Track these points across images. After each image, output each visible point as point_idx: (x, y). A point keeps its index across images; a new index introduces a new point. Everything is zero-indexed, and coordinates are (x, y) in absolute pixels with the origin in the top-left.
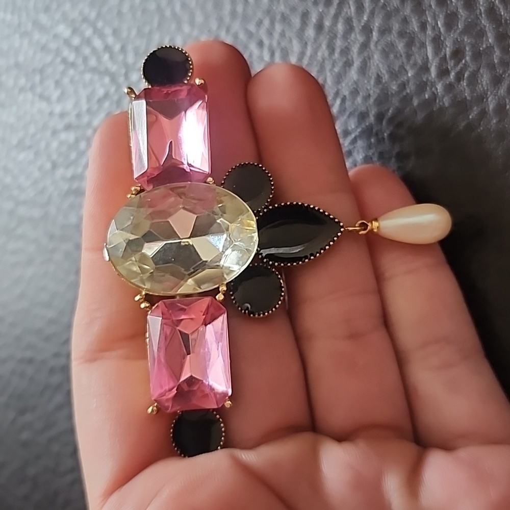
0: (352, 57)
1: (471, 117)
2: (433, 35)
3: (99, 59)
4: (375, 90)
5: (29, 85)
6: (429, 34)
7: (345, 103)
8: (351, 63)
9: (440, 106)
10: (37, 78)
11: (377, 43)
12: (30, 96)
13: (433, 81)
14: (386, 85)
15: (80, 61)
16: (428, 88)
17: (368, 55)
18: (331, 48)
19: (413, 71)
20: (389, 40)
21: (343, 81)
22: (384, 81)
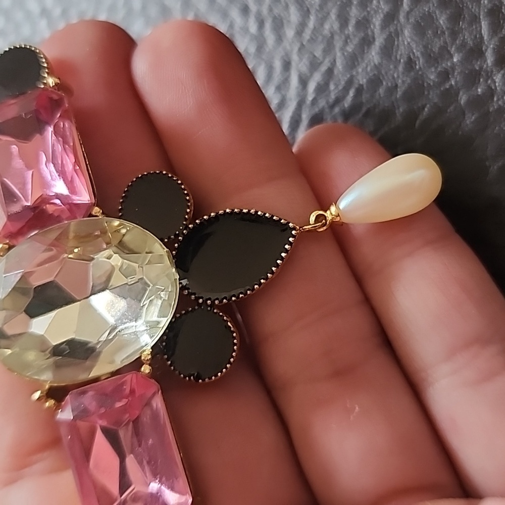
0: (373, 33)
2: (489, 6)
4: (404, 79)
6: (484, 3)
8: (371, 40)
9: (499, 105)
11: (408, 13)
13: (488, 69)
14: (420, 73)
16: (481, 80)
17: (396, 30)
18: (344, 21)
19: (461, 54)
20: (427, 10)
21: (359, 64)
22: (417, 67)
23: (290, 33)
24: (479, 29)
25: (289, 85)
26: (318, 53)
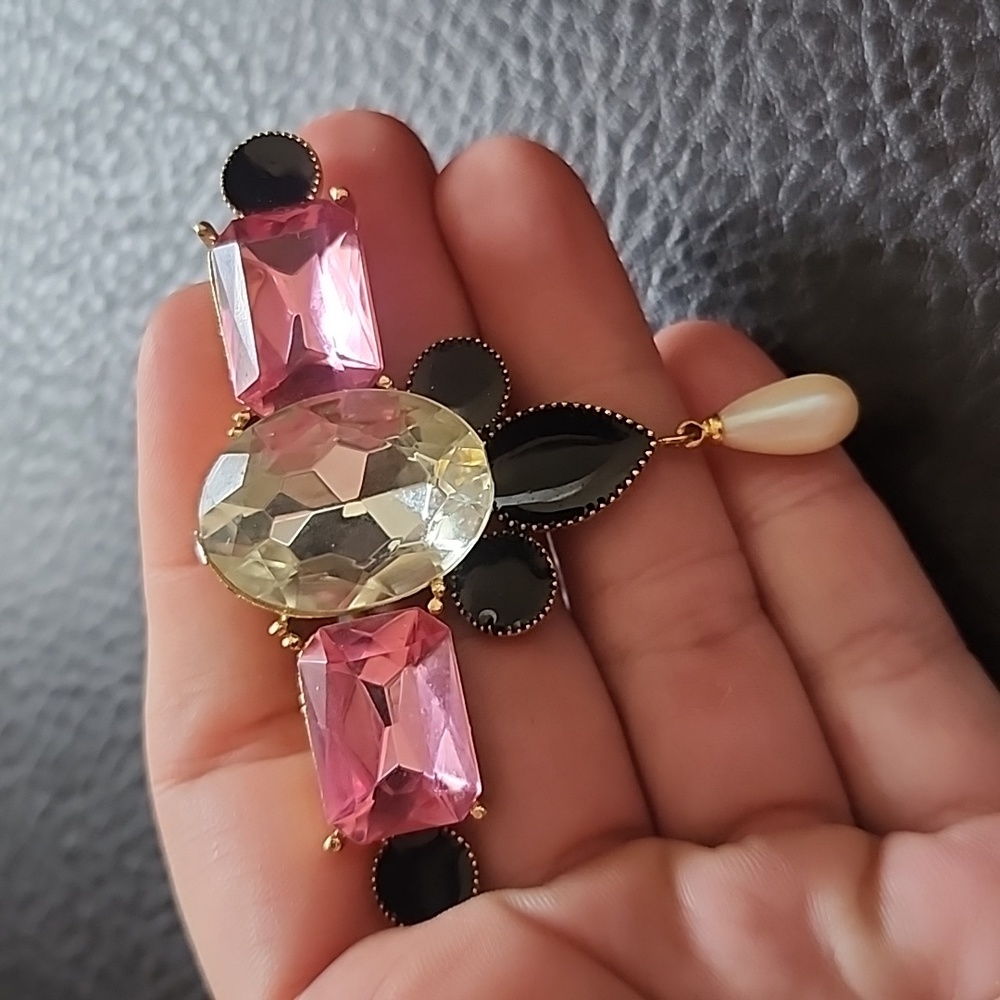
0: (712, 68)
1: (956, 180)
2: (873, 19)
3: (194, 88)
4: (760, 131)
5: (52, 144)
6: (866, 15)
7: (700, 159)
8: (710, 78)
9: (894, 159)
10: (70, 129)
11: (760, 36)
12: (55, 165)
13: (877, 109)
14: (782, 121)
15: (155, 92)
16: (867, 124)
17: (745, 61)
18: (668, 52)
19: (837, 90)
20: (786, 30)
21: (693, 114)
22: (777, 113)
23: (592, 76)
24: (860, 53)
25: (596, 150)
26: (634, 103)
